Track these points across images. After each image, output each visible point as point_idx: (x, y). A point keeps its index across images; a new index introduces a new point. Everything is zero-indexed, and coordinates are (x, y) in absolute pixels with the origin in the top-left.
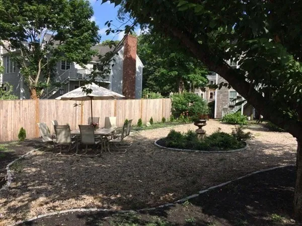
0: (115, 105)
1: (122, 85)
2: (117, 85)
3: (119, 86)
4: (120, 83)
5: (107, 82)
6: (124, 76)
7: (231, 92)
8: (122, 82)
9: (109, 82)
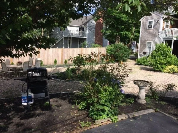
0: (62, 51)
1: (94, 39)
2: (91, 39)
3: (92, 40)
4: (93, 38)
5: (84, 38)
6: (96, 34)
7: (148, 43)
8: (94, 37)
9: (86, 38)
